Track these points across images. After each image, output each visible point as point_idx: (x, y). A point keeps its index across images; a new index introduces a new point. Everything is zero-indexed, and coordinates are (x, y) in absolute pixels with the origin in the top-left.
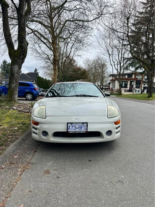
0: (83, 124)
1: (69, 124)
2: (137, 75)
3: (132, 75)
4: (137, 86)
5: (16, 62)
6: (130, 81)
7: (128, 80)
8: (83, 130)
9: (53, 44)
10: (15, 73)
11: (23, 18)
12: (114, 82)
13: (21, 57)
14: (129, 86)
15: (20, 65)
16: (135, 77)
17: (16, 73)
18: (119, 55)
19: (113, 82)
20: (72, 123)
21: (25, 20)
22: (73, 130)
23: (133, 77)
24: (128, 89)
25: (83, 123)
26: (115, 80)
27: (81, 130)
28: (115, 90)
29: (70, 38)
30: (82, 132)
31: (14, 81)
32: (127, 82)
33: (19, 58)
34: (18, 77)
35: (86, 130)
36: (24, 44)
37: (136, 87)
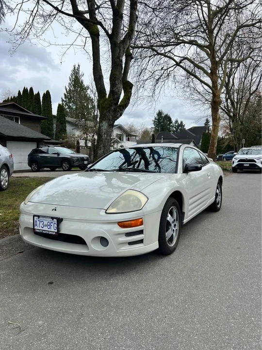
0: (53, 220)
1: (35, 217)
5: (104, 117)
8: (53, 230)
9: (212, 75)
10: (103, 133)
11: (117, 48)
13: (112, 108)
15: (110, 120)
17: (105, 134)
20: (39, 217)
21: (120, 50)
22: (41, 228)
25: (53, 218)
27: (49, 230)
29: (251, 57)
30: (50, 233)
31: (101, 146)
33: (109, 110)
34: (107, 139)
35: (56, 231)
36: (117, 88)
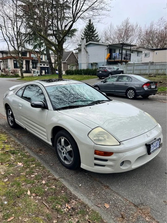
2: (33, 54)
3: (26, 54)
4: (33, 66)
6: (26, 61)
7: (23, 59)
12: (6, 60)
14: (24, 66)
16: (30, 55)
18: (14, 29)
19: (4, 61)
23: (28, 56)
24: (24, 69)
26: (7, 59)
28: (10, 71)
32: (22, 61)
37: (33, 68)
